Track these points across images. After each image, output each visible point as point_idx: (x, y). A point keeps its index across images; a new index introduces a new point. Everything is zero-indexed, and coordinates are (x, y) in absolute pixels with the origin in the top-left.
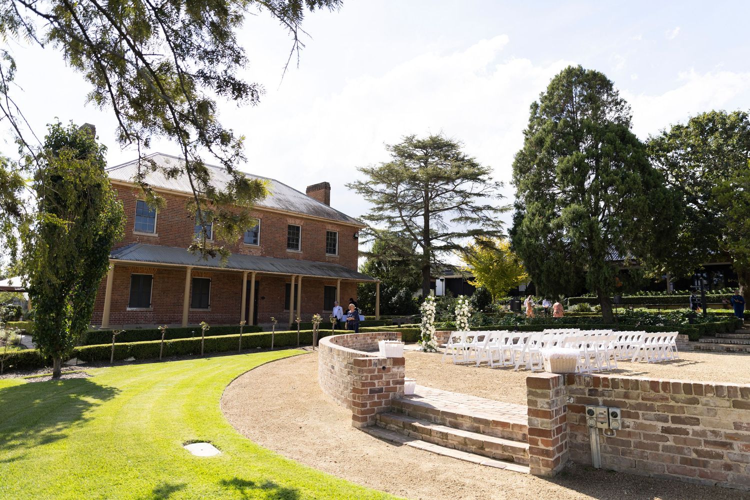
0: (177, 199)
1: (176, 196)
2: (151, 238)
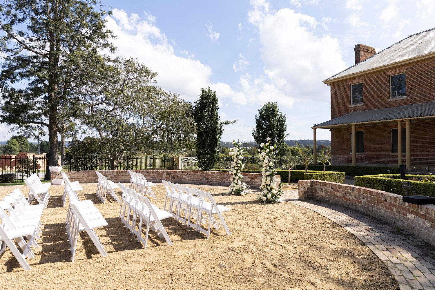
0: (374, 75)
1: (373, 73)
2: (360, 107)
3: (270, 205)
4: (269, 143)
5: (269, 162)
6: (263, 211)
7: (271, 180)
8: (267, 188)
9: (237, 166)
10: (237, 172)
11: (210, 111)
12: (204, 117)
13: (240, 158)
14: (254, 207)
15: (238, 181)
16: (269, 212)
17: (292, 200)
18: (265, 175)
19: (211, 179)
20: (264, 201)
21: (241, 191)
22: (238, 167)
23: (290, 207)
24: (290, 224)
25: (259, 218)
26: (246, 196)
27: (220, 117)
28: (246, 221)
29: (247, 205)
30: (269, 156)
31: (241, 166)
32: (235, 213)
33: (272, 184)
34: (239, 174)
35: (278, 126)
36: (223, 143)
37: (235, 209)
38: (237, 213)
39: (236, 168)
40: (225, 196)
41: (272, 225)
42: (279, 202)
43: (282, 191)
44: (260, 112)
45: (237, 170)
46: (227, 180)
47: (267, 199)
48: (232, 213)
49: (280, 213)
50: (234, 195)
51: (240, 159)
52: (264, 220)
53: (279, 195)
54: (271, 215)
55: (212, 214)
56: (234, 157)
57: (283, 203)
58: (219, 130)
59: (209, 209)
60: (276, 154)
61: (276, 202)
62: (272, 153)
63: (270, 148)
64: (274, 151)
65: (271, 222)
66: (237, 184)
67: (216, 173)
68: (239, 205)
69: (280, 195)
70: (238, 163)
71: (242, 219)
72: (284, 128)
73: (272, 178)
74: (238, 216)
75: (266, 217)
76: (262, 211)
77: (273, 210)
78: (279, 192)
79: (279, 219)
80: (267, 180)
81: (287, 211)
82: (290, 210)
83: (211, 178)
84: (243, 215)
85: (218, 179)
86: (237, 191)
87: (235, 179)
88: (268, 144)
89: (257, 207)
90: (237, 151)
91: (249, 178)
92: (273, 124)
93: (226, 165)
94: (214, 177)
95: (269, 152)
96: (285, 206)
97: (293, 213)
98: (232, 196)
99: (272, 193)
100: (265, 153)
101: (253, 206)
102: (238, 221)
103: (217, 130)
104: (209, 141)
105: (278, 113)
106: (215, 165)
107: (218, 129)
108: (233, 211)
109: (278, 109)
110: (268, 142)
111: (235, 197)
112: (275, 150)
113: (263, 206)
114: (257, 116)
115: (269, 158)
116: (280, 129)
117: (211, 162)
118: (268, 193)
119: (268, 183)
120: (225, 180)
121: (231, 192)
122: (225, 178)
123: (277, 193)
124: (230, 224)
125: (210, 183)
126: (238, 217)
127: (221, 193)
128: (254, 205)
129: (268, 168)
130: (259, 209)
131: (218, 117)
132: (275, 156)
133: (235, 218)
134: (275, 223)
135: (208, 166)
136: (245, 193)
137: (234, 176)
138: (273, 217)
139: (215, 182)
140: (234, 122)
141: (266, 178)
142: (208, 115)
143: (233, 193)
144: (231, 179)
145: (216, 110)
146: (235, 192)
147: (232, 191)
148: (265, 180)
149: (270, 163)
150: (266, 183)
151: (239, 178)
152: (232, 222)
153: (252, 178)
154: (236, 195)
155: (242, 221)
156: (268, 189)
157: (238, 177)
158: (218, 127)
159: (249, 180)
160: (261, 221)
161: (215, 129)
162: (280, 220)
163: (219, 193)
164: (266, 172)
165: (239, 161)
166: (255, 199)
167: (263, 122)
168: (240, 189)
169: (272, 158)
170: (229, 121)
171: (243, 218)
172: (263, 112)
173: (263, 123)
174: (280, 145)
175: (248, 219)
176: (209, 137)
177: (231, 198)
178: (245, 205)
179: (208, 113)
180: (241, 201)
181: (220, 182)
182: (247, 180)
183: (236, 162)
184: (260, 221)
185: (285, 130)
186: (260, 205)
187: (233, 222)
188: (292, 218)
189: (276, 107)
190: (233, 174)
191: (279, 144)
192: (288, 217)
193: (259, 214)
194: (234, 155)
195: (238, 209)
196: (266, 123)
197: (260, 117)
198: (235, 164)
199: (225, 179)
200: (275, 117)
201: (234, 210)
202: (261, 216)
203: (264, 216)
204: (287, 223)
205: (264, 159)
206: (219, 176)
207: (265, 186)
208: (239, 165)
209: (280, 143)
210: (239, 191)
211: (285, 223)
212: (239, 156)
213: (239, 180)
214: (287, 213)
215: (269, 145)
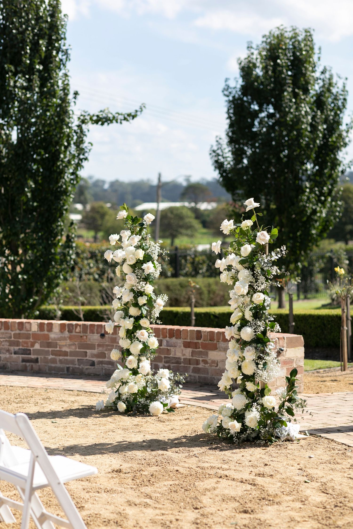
3: (253, 449)
4: (254, 218)
5: (252, 290)
6: (226, 473)
7: (260, 358)
8: (244, 390)
9: (136, 305)
10: (137, 327)
11: (38, 70)
12: (12, 97)
13: (146, 272)
14: (194, 460)
15: (139, 361)
16: (246, 476)
17: (339, 430)
18: (238, 341)
19: (37, 352)
20: (232, 436)
21: (153, 397)
22: (140, 308)
23: (326, 458)
24: (312, 517)
25: (206, 500)
26: (172, 416)
27: (76, 93)
28: (158, 512)
29: (170, 453)
30: (252, 268)
31: (150, 303)
32: (121, 483)
33: (264, 374)
34: (142, 334)
35: (314, 127)
36: (98, 184)
37: (125, 466)
38: (130, 481)
39: (133, 311)
40: (90, 421)
41: (246, 522)
42: (289, 440)
43: (299, 397)
44: (243, 69)
45: (138, 318)
46: (102, 355)
47: (244, 428)
48: (111, 484)
49: (284, 481)
50: (127, 413)
51: (147, 279)
52: (224, 505)
53: (290, 411)
54: (249, 487)
55: (33, 490)
56: (126, 269)
57: (302, 442)
58: (73, 148)
59: (24, 471)
60: (278, 263)
61: (278, 438)
62: (265, 258)
63: (258, 240)
64: (270, 252)
65: (246, 512)
66: (135, 372)
67: (56, 329)
68: (139, 454)
69: (292, 414)
70: (141, 294)
71: (146, 505)
72: (340, 135)
73: (264, 352)
74: (130, 492)
75: (233, 493)
76: (221, 472)
77: (262, 470)
78: (290, 400)
79: (277, 500)
80: (243, 359)
81: (310, 471)
82: (321, 467)
83: (37, 346)
84: (148, 490)
85: (65, 349)
86: (135, 399)
87: (128, 352)
88: (248, 223)
89: (206, 458)
90: (137, 247)
91: (187, 345)
92: (297, 121)
93: (105, 284)
94: (49, 345)
95: (254, 253)
96: (309, 453)
97: (329, 478)
98: (117, 417)
99: (262, 405)
100: (239, 259)
101: (189, 457)
102: (130, 511)
103: (66, 147)
104: (33, 191)
105: (317, 74)
106: (59, 289)
107: (69, 144)
108: (114, 475)
109: (315, 58)
110: (248, 216)
111: (127, 421)
112: (272, 247)
113: (228, 453)
114: (232, 84)
115: (251, 279)
116: (324, 137)
117: (41, 278)
118: (248, 407)
119: (249, 370)
120: (93, 356)
121: (115, 403)
122: (92, 347)
123: (282, 406)
124: (98, 522)
125: (35, 366)
126: (132, 495)
127: (75, 406)
128: (197, 450)
129: (248, 316)
130: (212, 468)
131: (71, 97)
132: (275, 268)
133: (119, 499)
134: (260, 516)
135: (29, 294)
136: (165, 405)
137: (124, 343)
138: (256, 493)
139: (54, 361)
140: (134, 117)
141: (242, 349)
142: (29, 88)
143: (122, 406)
144: (115, 355)
145: (61, 64)
146: (126, 401)
147: (119, 398)
148: (236, 358)
149: (255, 296)
150: (240, 368)
151: (145, 349)
152: (106, 514)
153: (196, 346)
154: (134, 415)
155: (145, 510)
156: (248, 392)
157: (141, 346)
158: (68, 136)
159: (188, 352)
160: (213, 510)
161: (58, 143)
162: (279, 503)
163: (66, 406)
164: (240, 329)
165: (143, 283)
166: (201, 431)
167: (256, 107)
168: (149, 390)
169: (262, 279)
170: (113, 111)
171: (148, 501)
172: (255, 66)
173: (255, 114)
174: (323, 203)
175: (168, 505)
176: (34, 176)
177: (112, 426)
178: (160, 452)
179: (29, 81)
180: (149, 437)
181: (72, 362)
182: (179, 354)
183: (132, 290)
184: (207, 510)
185: (345, 145)
186: (218, 452)
187: (113, 517)
188: (322, 498)
189: (312, 49)
190: (122, 333)
191: (319, 201)
192: (308, 492)
193: (210, 483)
194: (124, 261)
195: (136, 466)
196: (270, 116)
197: (245, 90)
198: (128, 297)
199: (95, 352)
200: (306, 91)
201: (119, 471)
202: (216, 492)
203: (226, 492)
204: (303, 514)
205: (235, 279)
206: (70, 338)
207: (239, 382)
208: (142, 300)
209: (322, 194)
210: (142, 400)
211: (293, 514)
212: (145, 266)
213: (143, 358)
214: (311, 479)
215: (254, 227)
